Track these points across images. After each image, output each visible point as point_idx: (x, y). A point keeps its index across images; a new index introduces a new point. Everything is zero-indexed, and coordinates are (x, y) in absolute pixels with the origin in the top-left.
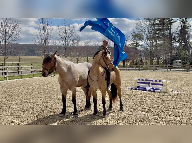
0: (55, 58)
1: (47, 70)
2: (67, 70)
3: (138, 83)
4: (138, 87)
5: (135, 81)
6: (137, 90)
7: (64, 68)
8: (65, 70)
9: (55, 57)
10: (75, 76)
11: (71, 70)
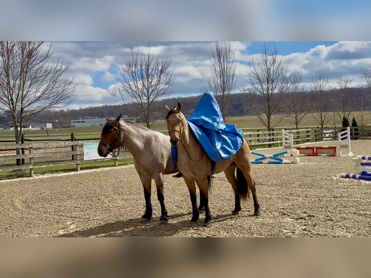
0: (119, 126)
1: (106, 146)
2: (144, 146)
3: (363, 164)
4: (364, 173)
5: (356, 161)
6: (357, 179)
7: (137, 142)
8: (139, 145)
9: (119, 124)
10: (157, 154)
11: (150, 146)
